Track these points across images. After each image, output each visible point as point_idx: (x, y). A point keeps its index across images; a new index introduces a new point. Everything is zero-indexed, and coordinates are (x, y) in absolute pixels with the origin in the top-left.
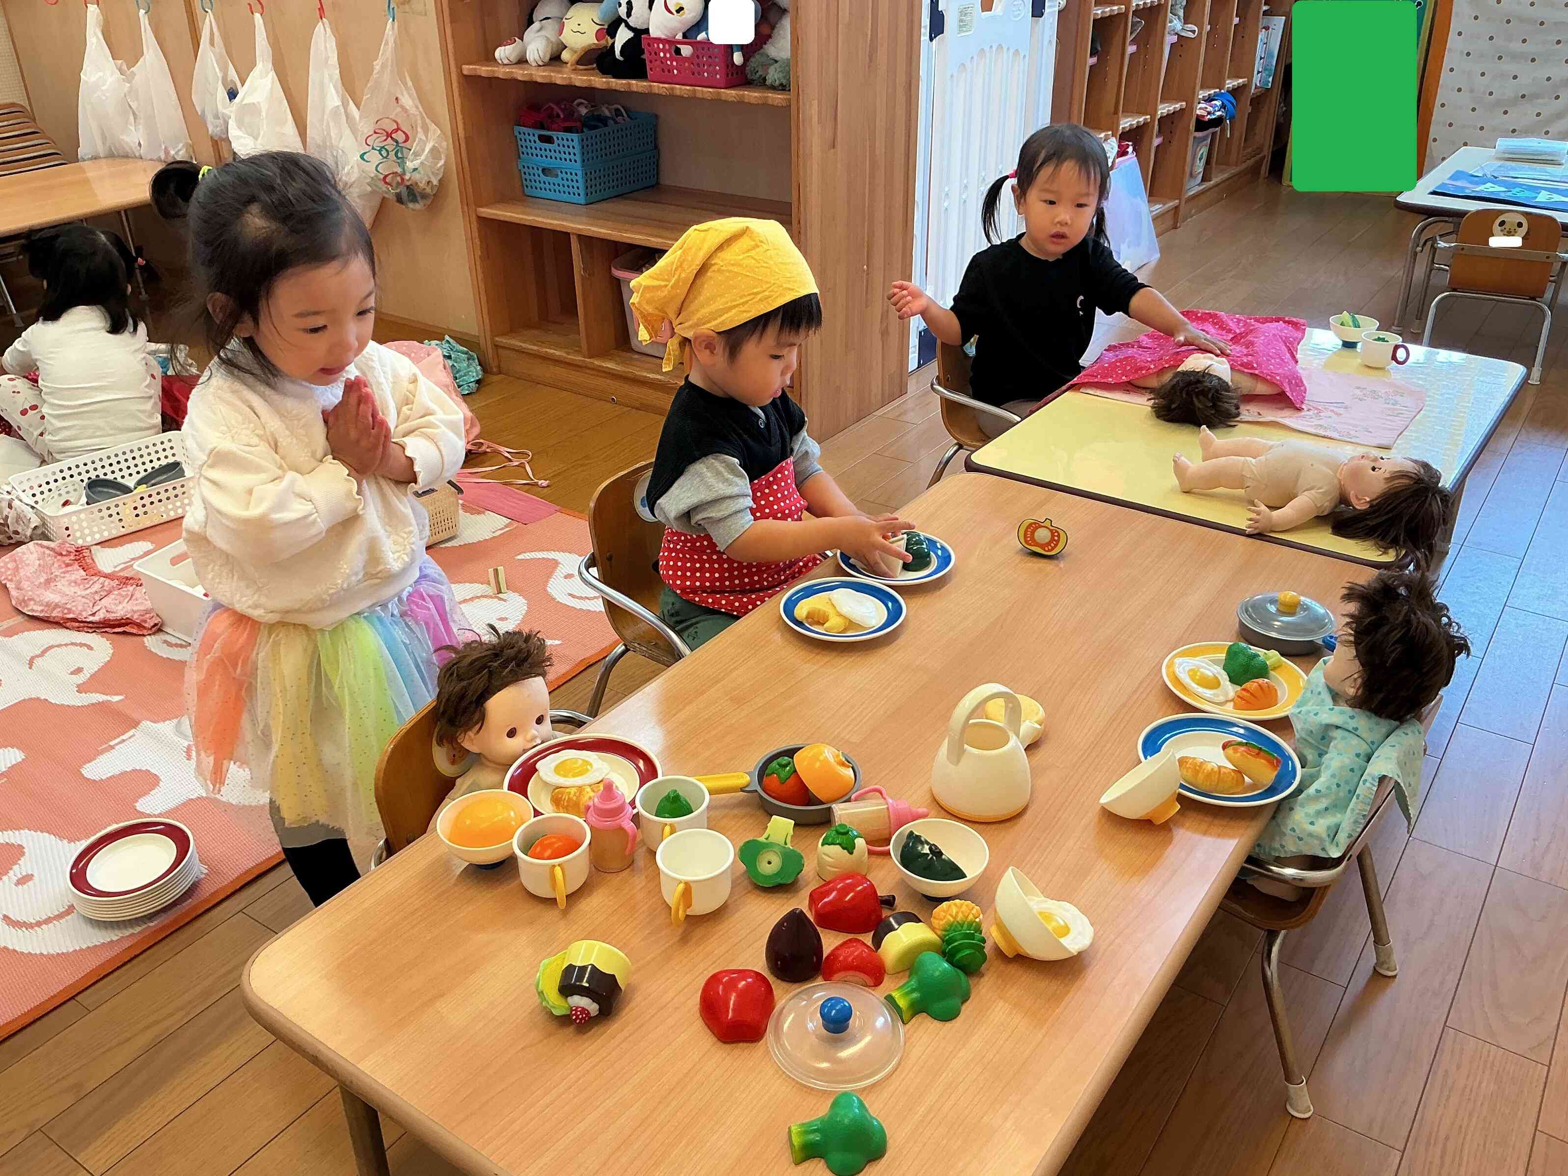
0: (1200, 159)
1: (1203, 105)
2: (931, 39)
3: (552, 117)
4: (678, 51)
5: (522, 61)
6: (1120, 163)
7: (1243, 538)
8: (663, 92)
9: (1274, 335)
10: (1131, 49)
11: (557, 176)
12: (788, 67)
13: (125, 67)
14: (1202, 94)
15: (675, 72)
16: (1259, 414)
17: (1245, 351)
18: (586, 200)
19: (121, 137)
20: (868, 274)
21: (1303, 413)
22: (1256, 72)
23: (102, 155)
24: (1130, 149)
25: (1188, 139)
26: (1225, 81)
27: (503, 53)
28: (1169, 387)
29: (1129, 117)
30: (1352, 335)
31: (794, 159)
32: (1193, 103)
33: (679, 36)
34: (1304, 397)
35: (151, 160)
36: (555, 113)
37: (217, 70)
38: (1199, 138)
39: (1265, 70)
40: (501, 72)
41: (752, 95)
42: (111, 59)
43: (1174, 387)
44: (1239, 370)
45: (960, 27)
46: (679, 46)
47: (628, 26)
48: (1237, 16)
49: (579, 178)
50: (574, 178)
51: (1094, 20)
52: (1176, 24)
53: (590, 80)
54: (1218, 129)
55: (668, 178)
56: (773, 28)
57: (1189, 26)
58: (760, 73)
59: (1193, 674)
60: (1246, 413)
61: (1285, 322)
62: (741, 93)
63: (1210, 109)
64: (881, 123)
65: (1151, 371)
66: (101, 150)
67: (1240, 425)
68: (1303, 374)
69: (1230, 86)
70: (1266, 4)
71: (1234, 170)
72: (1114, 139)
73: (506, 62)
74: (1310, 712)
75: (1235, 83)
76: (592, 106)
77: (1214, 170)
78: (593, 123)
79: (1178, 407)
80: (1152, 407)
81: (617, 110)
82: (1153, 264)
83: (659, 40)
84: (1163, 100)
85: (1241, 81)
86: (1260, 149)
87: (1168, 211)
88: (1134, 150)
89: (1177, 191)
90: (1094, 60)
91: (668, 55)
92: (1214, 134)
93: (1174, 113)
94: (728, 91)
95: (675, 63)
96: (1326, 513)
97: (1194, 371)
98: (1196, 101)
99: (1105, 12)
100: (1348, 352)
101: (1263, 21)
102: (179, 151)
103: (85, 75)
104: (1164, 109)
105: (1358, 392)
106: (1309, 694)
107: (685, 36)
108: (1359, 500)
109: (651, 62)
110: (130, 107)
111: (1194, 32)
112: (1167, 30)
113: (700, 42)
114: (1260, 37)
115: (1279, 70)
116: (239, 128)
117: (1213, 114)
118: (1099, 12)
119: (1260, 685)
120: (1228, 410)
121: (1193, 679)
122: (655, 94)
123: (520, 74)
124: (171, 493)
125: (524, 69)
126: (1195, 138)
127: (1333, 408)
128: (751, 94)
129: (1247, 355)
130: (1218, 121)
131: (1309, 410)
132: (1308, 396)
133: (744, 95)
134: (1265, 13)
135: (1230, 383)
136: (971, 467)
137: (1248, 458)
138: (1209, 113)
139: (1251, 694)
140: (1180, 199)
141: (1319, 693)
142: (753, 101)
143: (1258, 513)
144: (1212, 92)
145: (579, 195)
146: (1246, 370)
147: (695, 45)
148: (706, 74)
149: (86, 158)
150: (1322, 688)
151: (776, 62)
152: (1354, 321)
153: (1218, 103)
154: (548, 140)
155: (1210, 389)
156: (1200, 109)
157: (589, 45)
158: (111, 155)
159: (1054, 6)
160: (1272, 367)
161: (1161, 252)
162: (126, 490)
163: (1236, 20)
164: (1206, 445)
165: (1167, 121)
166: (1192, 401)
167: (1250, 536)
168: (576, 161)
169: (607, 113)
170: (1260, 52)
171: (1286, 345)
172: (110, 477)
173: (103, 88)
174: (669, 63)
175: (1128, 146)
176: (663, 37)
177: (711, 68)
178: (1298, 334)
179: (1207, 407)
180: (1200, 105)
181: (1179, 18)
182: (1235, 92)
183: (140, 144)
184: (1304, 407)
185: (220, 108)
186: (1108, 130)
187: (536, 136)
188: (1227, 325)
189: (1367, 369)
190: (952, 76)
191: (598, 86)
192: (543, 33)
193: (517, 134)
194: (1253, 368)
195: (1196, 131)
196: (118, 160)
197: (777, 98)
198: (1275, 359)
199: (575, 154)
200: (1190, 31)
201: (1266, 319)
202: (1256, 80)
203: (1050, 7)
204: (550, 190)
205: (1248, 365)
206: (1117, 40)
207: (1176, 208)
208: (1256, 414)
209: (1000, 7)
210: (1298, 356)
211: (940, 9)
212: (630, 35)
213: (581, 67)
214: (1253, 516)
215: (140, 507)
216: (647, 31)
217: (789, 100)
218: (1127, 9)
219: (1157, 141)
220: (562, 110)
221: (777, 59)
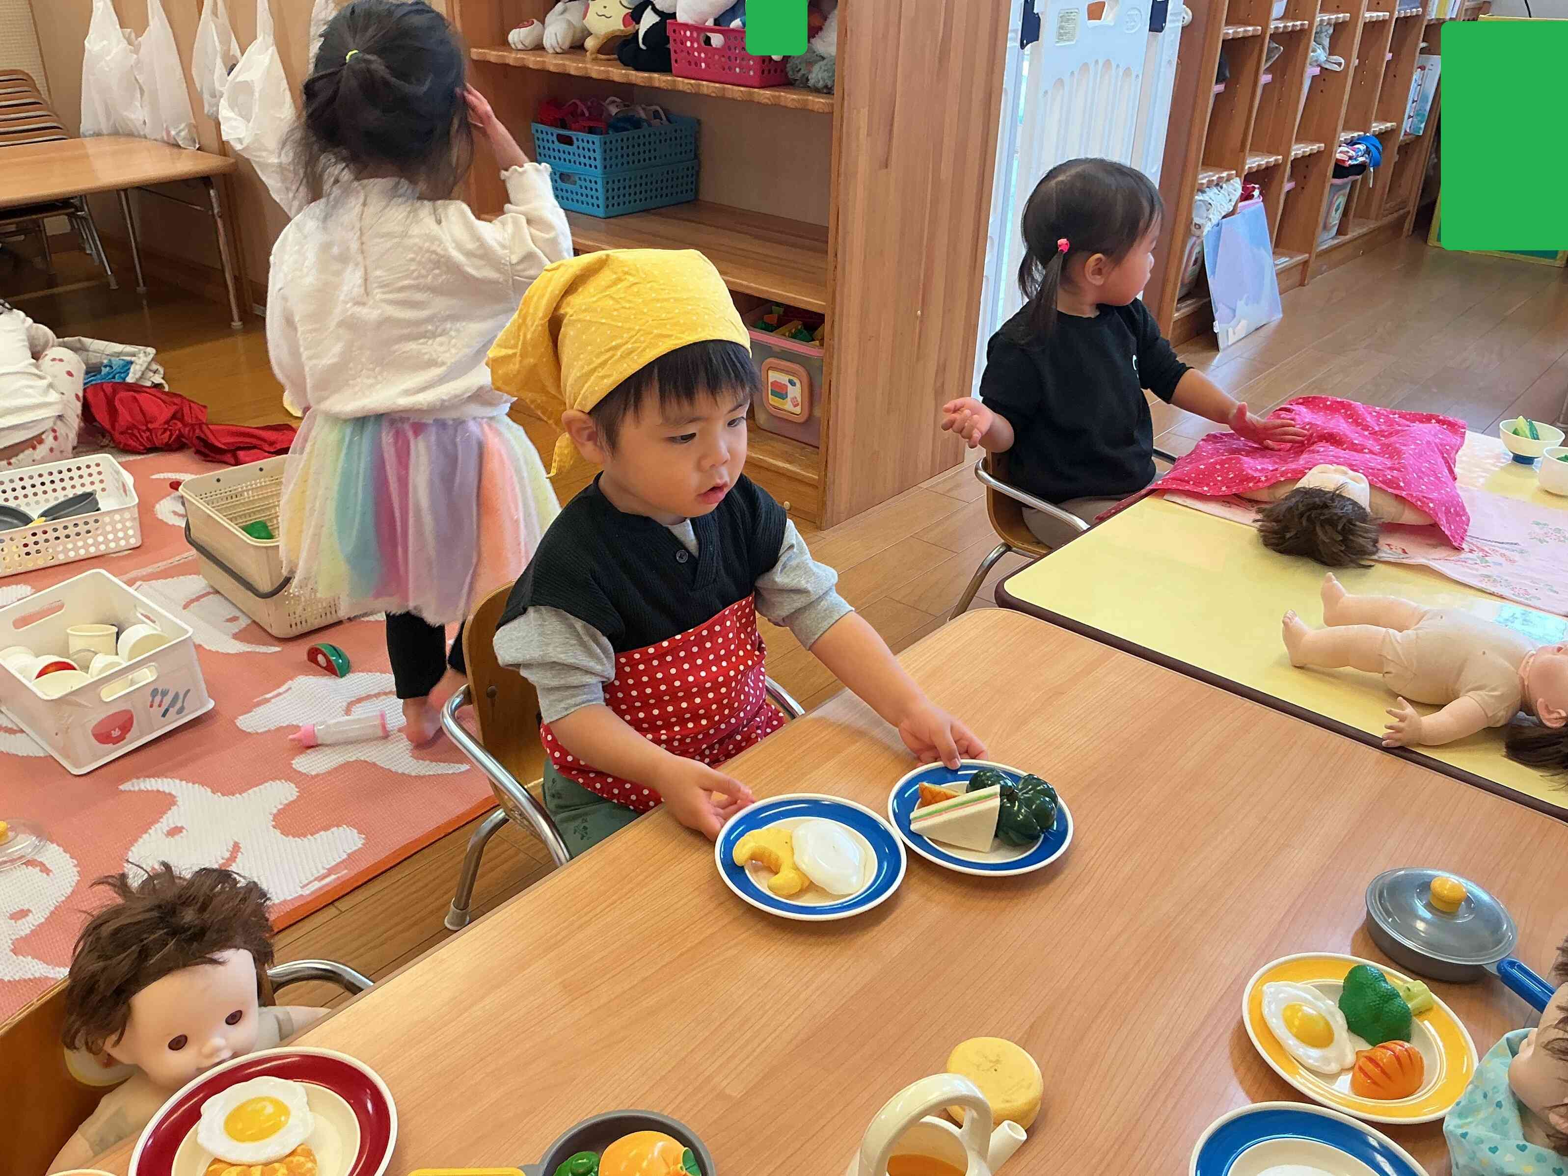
0: (1337, 210)
1: (1344, 148)
2: (1023, 46)
3: (574, 112)
4: (708, 41)
5: (539, 47)
6: (1245, 207)
7: (1377, 753)
8: (687, 89)
9: (1428, 443)
10: (1265, 78)
11: (575, 183)
12: (835, 65)
13: (133, 35)
14: (1344, 136)
15: (703, 65)
16: (1404, 552)
17: (1389, 463)
18: (606, 212)
19: (125, 113)
20: (921, 321)
21: (1463, 556)
22: (1406, 116)
23: (105, 132)
24: (1256, 193)
25: (1323, 187)
26: (1371, 123)
27: (516, 36)
28: (1284, 508)
29: (1257, 156)
30: (1527, 448)
31: (834, 176)
32: (1332, 144)
33: (710, 23)
34: (1466, 531)
35: (155, 140)
36: (579, 111)
37: (217, 43)
38: (1337, 185)
39: (1418, 115)
40: (511, 58)
41: (789, 98)
42: (118, 27)
43: (1290, 509)
44: (1380, 488)
45: (1061, 35)
46: (709, 34)
47: (654, 9)
48: (1390, 52)
49: (599, 186)
50: (593, 185)
51: (1223, 41)
52: (1319, 54)
53: (608, 72)
54: (1359, 177)
55: (708, 194)
56: (825, 19)
57: (1335, 57)
58: (802, 72)
59: (1291, 1012)
60: (1386, 548)
61: (1439, 421)
62: (777, 94)
63: (1352, 153)
64: (949, 143)
65: (1260, 485)
66: (105, 128)
67: (1379, 567)
68: (1464, 496)
69: (1377, 129)
70: (1424, 41)
71: (1372, 225)
72: (1238, 179)
73: (520, 46)
74: (1482, 1142)
75: (1383, 127)
76: (625, 106)
77: (1350, 223)
78: (622, 124)
79: (1296, 536)
80: (1260, 531)
81: (656, 112)
82: (1273, 325)
83: (686, 26)
84: (1299, 140)
85: (1389, 125)
86: (1404, 204)
87: (1295, 266)
88: (1261, 193)
89: (1307, 245)
90: (1220, 88)
91: (696, 45)
92: (1354, 183)
93: (1310, 155)
94: (762, 91)
95: (703, 55)
96: (1498, 725)
97: (1320, 490)
98: (1336, 143)
99: (1238, 33)
100: (1521, 469)
101: (1419, 59)
102: (180, 131)
103: (88, 42)
104: (1299, 150)
105: (1536, 529)
106: (1479, 1099)
107: (717, 22)
108: (1550, 712)
109: (675, 52)
110: (136, 80)
111: (1340, 64)
112: (1308, 61)
113: (733, 30)
114: (1414, 77)
115: (1432, 118)
116: (232, 108)
117: (1356, 159)
118: (1231, 31)
119: (1397, 1058)
120: (1364, 546)
121: (1289, 1024)
122: (680, 91)
123: (532, 61)
124: (82, 528)
125: (541, 56)
126: (1332, 185)
127: (1503, 551)
128: (788, 96)
129: (1391, 469)
130: (1361, 168)
131: (1471, 551)
132: (1472, 530)
133: (780, 96)
134: (1423, 51)
135: (1368, 510)
136: (1005, 601)
137: (1391, 631)
138: (1351, 158)
139: (1383, 1072)
140: (1310, 253)
141: (1499, 1105)
142: (790, 105)
143: (1402, 719)
144: (1356, 134)
145: (598, 206)
146: (1390, 490)
147: (726, 33)
148: (738, 70)
149: (87, 134)
150: (1503, 1095)
151: (823, 58)
152: (1532, 429)
153: (1362, 147)
154: (568, 141)
155: (1341, 518)
156: (1341, 152)
157: (614, 31)
158: (116, 133)
159: (1178, 21)
160: (1423, 488)
161: (1284, 311)
162: (26, 519)
163: (1389, 56)
164: (1330, 598)
165: (1302, 166)
166: (1315, 529)
167: (1387, 750)
168: (596, 167)
169: (643, 115)
170: (1412, 95)
171: (1443, 457)
172: (12, 504)
173: (108, 58)
174: (696, 54)
175: (1254, 188)
176: (690, 22)
177: (744, 63)
178: (1455, 440)
179: (1336, 541)
180: (1341, 149)
181: (1324, 48)
182: (1382, 136)
183: (145, 122)
184: (1464, 546)
185: (217, 85)
186: (1231, 169)
187: (555, 136)
188: (1364, 419)
189: (1548, 498)
190: (1046, 92)
191: (617, 79)
192: (567, 16)
193: (534, 131)
194: (1398, 487)
195: (1334, 177)
196: (122, 139)
197: (818, 102)
198: (1428, 476)
199: (595, 159)
200: (1337, 63)
201: (1414, 415)
202: (1406, 125)
203: (1173, 21)
204: (567, 199)
205: (1390, 483)
206: (1251, 65)
207: (1305, 263)
208: (1400, 551)
209: (1111, 16)
210: (1457, 470)
211: (1035, 11)
212: (657, 19)
213: (603, 57)
214: (1394, 721)
215: (31, 545)
216: (673, 16)
217: (832, 105)
218: (1264, 32)
219: (1288, 186)
220: (588, 109)
221: (825, 56)
